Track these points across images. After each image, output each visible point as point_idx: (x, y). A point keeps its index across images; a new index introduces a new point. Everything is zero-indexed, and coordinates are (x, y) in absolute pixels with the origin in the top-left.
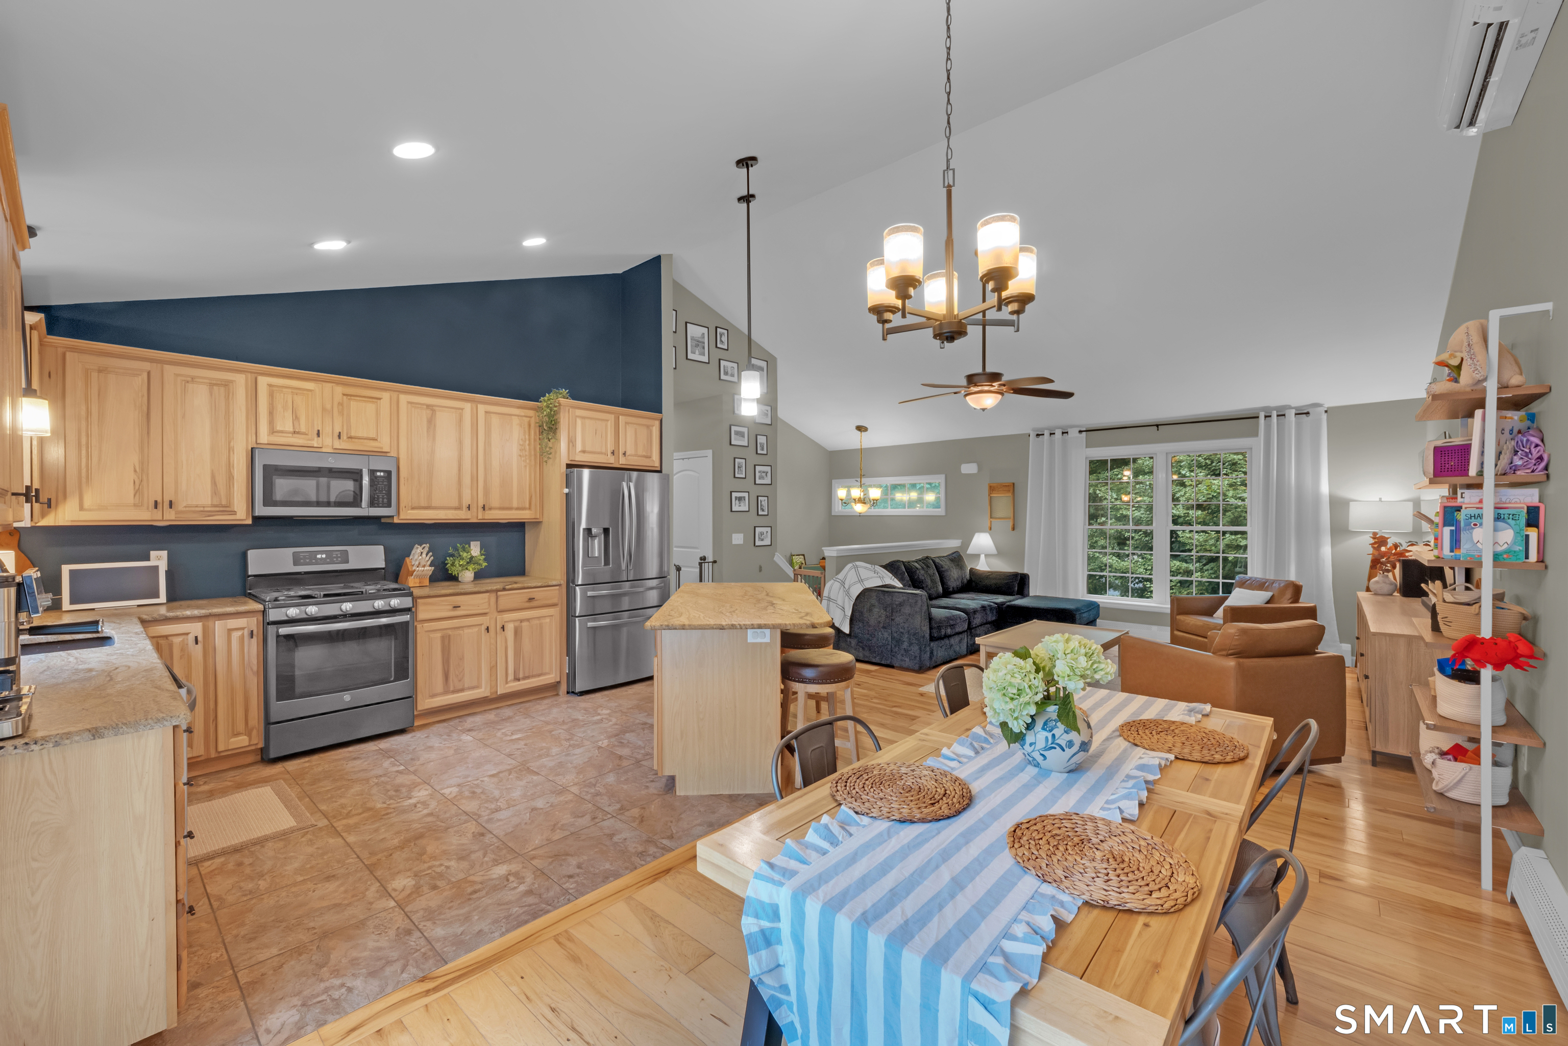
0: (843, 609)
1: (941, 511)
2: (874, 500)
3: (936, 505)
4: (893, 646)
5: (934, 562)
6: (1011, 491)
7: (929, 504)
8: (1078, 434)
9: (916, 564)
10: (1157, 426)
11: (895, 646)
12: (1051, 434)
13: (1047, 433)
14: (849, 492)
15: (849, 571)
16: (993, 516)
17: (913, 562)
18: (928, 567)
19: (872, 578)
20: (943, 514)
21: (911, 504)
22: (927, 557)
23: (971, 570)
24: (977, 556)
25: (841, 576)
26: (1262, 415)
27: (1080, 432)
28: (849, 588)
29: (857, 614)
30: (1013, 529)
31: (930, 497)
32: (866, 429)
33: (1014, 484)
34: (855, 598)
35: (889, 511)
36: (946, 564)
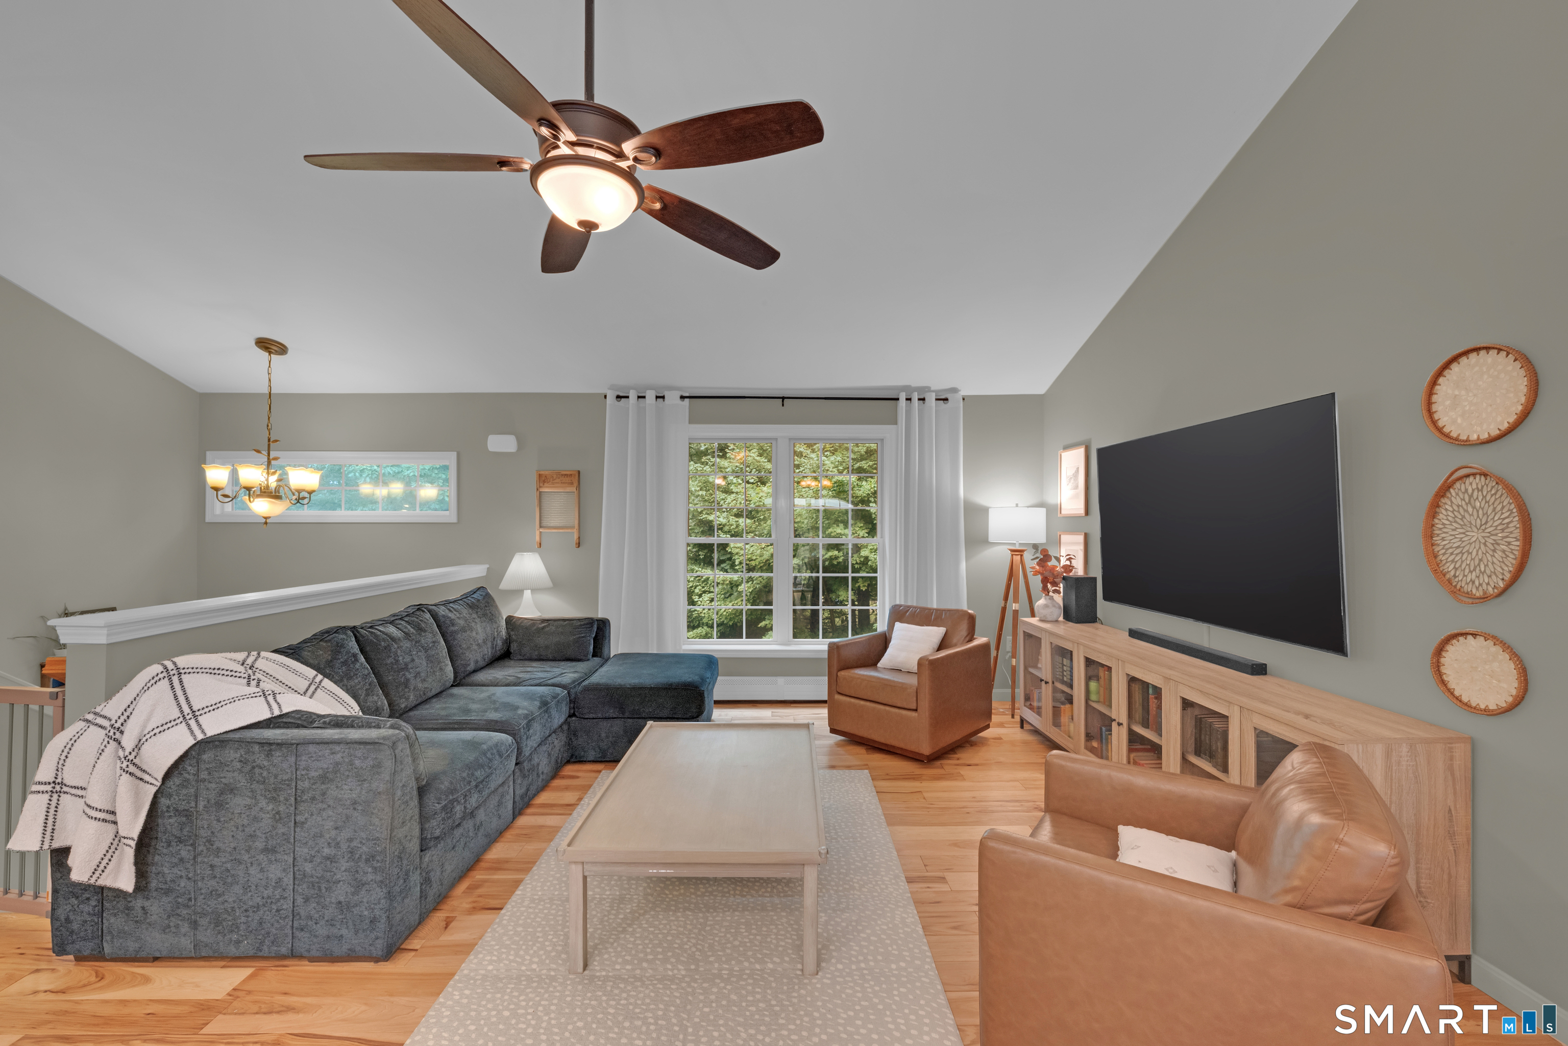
0: (110, 816)
1: (450, 516)
2: (299, 491)
3: (440, 502)
4: (300, 900)
5: (435, 616)
6: (576, 484)
7: (426, 504)
8: (679, 401)
9: (391, 630)
10: (783, 398)
11: (307, 900)
12: (639, 397)
13: (633, 395)
14: (234, 475)
15: (146, 688)
16: (544, 524)
17: (385, 622)
18: (420, 629)
19: (233, 700)
20: (453, 519)
21: (392, 502)
22: (420, 608)
23: (510, 620)
24: (518, 593)
25: (113, 708)
26: (903, 397)
27: (682, 397)
28: (138, 747)
29: (169, 824)
30: (579, 545)
31: (429, 492)
32: (282, 350)
33: (579, 472)
34: (160, 775)
35: (342, 515)
36: (460, 616)
